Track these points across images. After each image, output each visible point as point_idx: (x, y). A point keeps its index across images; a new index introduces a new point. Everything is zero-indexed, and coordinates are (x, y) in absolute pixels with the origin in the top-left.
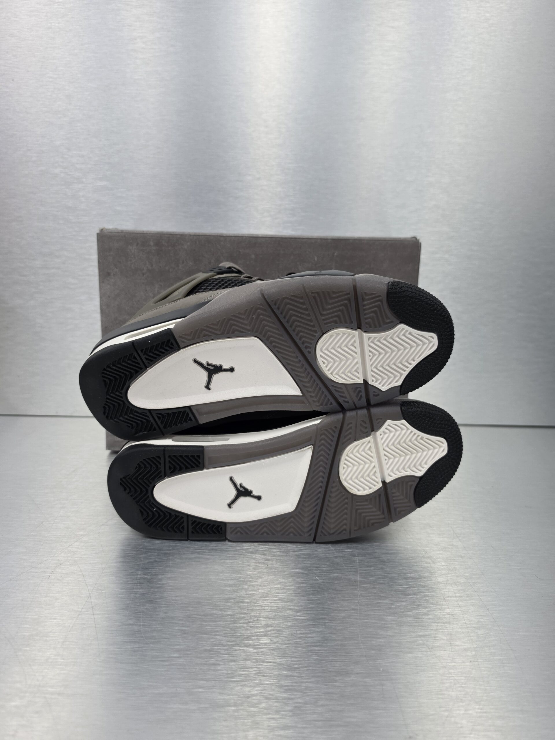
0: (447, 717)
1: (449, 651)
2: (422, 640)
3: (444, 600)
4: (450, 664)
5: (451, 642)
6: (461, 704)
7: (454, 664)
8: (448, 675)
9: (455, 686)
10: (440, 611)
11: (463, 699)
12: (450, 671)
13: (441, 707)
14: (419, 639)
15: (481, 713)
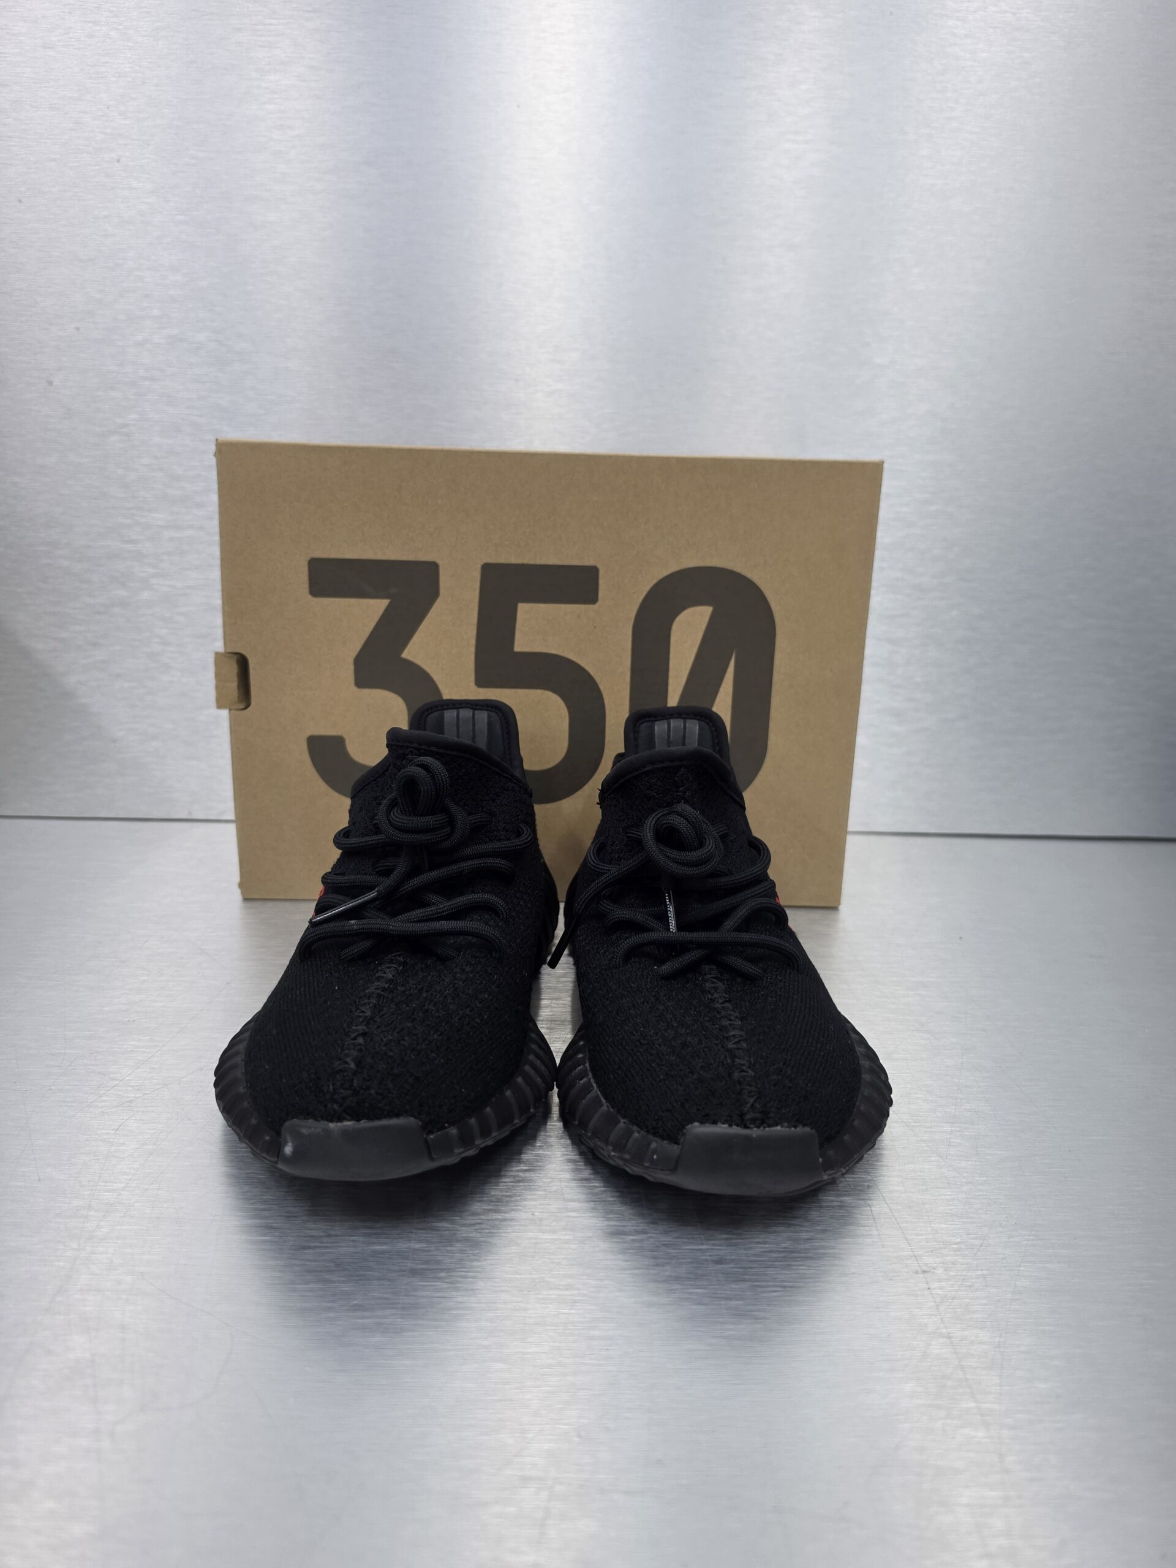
0: (981, 1246)
1: (976, 1161)
2: (928, 1146)
3: (959, 1091)
4: (978, 1179)
5: (978, 1149)
6: (1001, 1229)
7: (984, 1178)
8: (977, 1193)
9: (989, 1207)
10: (954, 1107)
11: (1004, 1223)
12: (979, 1188)
13: (968, 1234)
14: (923, 1145)
15: (1033, 1240)
